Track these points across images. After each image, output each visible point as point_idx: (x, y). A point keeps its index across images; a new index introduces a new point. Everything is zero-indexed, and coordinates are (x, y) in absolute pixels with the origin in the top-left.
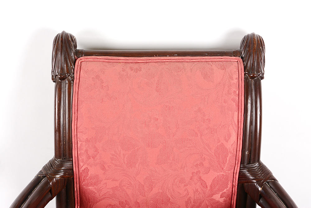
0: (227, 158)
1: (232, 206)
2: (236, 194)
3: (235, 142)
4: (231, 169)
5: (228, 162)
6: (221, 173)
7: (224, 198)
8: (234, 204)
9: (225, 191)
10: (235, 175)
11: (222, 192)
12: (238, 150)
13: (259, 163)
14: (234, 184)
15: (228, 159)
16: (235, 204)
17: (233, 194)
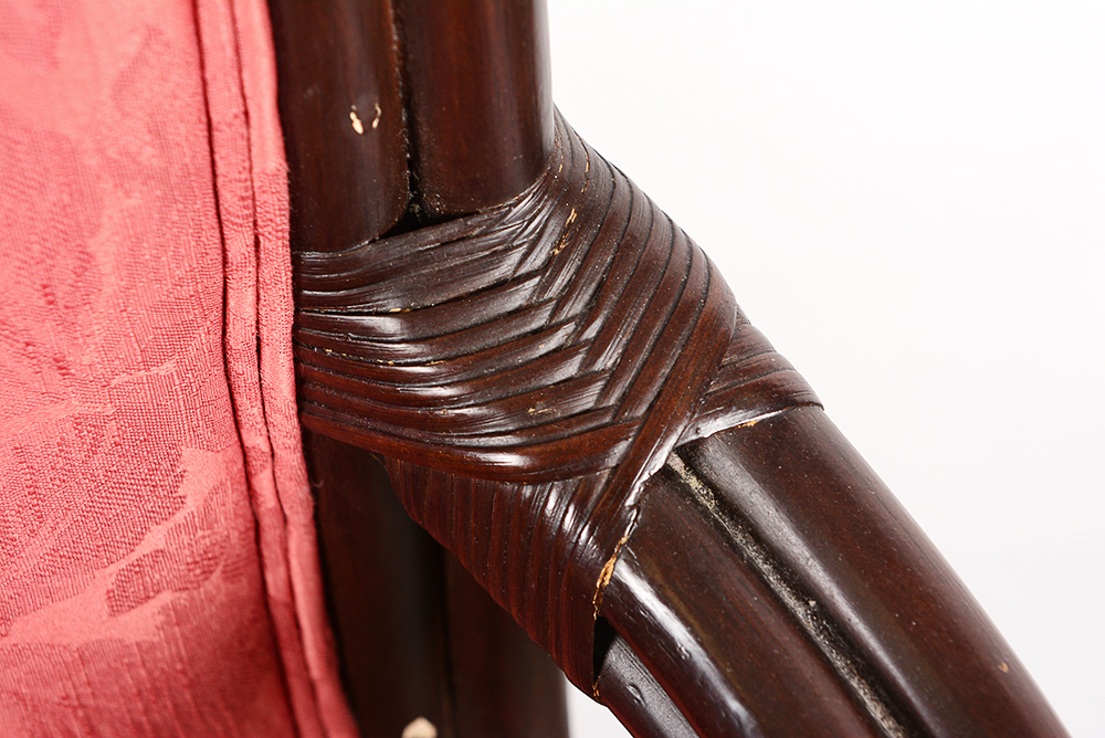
0: (93, 246)
1: (280, 615)
2: (300, 518)
3: (153, 33)
4: (185, 331)
5: (111, 283)
6: (59, 412)
7: (166, 597)
8: (299, 588)
9: (156, 538)
10: (243, 367)
11: (123, 564)
12: (225, 108)
13: (547, 190)
14: (256, 440)
15: (106, 248)
16: (311, 574)
17: (269, 522)
